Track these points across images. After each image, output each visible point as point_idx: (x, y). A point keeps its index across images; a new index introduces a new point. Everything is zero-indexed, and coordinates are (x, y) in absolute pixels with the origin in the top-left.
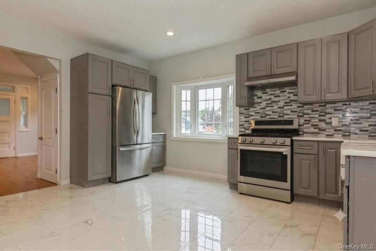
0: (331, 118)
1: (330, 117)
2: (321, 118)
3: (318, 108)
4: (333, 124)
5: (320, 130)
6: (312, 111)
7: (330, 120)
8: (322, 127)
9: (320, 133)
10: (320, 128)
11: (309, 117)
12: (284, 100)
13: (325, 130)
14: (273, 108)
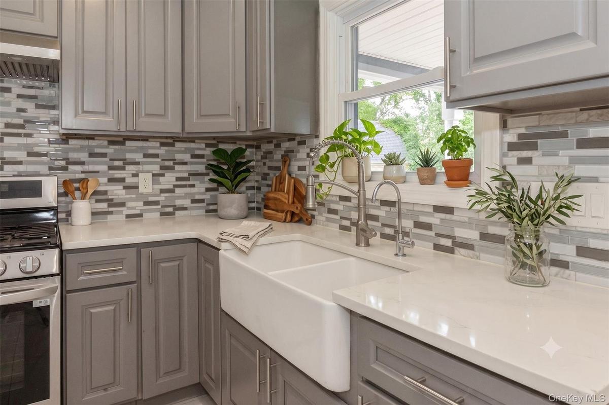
0: (135, 175)
1: (134, 172)
2: (114, 174)
3: (108, 148)
4: (142, 189)
5: (111, 203)
6: (92, 155)
7: (134, 180)
8: (117, 197)
9: (111, 213)
10: (112, 200)
11: (82, 172)
13: (123, 204)
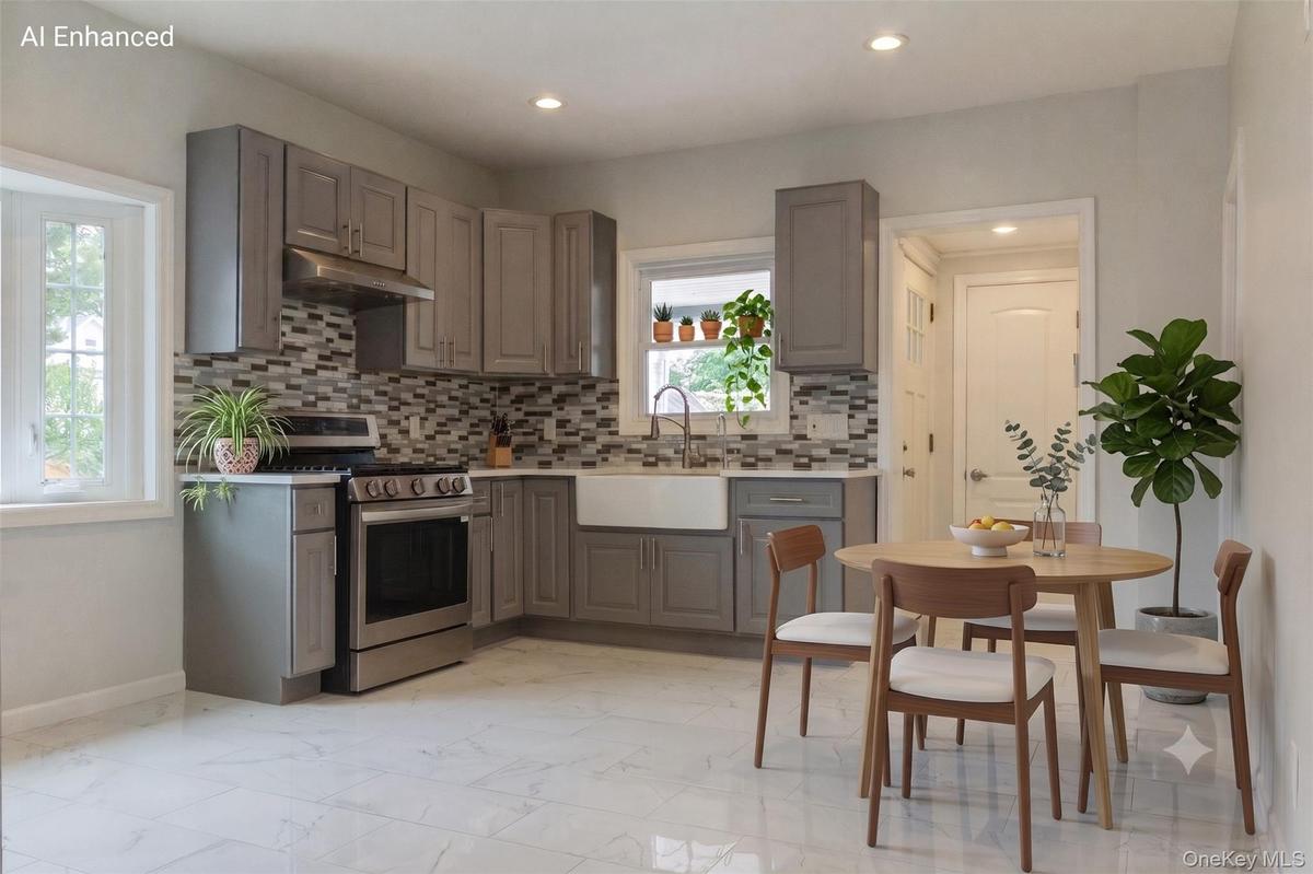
12: (317, 345)
14: (290, 370)
